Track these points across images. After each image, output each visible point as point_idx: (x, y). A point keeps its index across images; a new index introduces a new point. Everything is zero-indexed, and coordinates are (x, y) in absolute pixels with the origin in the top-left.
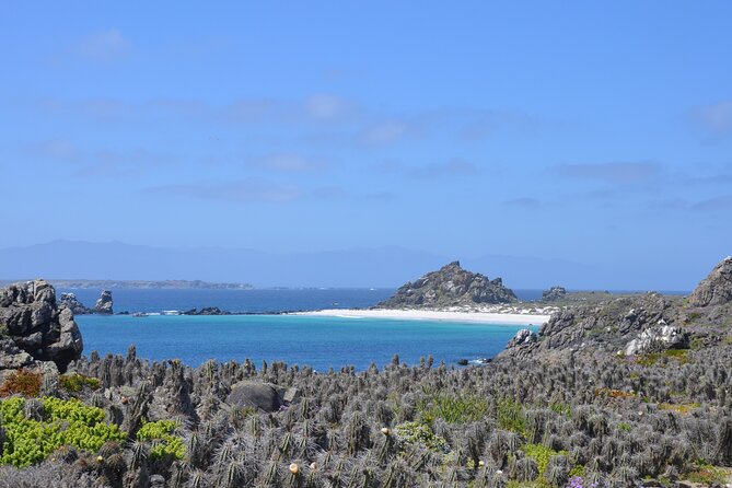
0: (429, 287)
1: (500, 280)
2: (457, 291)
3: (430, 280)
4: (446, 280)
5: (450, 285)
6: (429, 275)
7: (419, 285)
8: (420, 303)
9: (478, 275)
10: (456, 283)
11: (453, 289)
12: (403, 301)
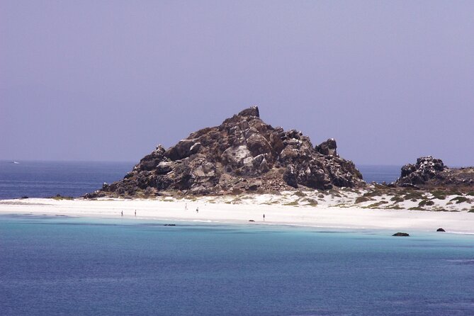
0: (201, 157)
1: (332, 144)
2: (256, 165)
3: (204, 143)
4: (234, 144)
5: (242, 153)
6: (201, 133)
7: (179, 152)
8: (184, 186)
9: (294, 135)
10: (254, 149)
11: (249, 161)
12: (152, 183)
